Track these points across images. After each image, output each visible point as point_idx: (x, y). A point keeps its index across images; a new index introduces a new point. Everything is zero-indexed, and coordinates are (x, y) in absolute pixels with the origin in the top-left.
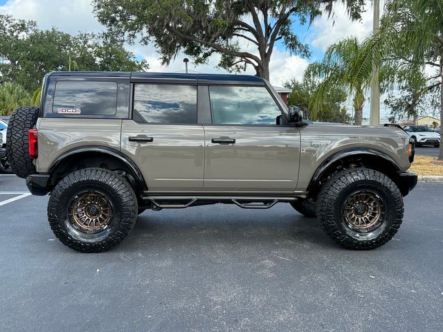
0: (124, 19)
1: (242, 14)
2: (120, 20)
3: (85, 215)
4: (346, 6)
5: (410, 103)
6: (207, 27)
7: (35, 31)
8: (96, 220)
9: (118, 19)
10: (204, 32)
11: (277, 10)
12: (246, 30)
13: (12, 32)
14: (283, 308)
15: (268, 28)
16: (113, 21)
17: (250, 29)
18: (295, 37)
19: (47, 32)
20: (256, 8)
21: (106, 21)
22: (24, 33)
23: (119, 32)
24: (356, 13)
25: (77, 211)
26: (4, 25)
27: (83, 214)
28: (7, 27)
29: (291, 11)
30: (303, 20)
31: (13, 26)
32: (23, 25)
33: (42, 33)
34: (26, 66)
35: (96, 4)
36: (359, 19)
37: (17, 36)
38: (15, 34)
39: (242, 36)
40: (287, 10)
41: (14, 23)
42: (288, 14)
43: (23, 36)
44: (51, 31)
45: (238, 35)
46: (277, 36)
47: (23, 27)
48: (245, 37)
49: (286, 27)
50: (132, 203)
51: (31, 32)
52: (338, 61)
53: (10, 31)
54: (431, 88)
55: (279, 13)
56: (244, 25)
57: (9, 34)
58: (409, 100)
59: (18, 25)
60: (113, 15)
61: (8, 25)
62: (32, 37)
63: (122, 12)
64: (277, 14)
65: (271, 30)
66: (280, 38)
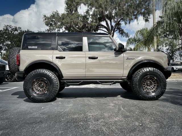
0: (55, 24)
1: (102, 21)
2: (54, 24)
3: (38, 88)
4: (143, 17)
5: (171, 55)
6: (88, 26)
7: (21, 31)
8: (43, 90)
9: (53, 24)
10: (87, 29)
11: (115, 19)
12: (103, 28)
13: (11, 32)
14: (117, 117)
15: (112, 27)
16: (51, 25)
17: (105, 27)
18: (123, 30)
19: (26, 31)
20: (107, 19)
21: (48, 25)
22: (16, 32)
23: (54, 29)
24: (147, 19)
25: (35, 86)
26: (9, 29)
27: (37, 87)
28: (10, 30)
29: (121, 20)
30: (126, 23)
31: (12, 29)
32: (16, 29)
33: (23, 31)
34: (17, 44)
35: (45, 18)
36: (148, 22)
37: (13, 33)
38: (13, 32)
39: (102, 30)
40: (119, 20)
41: (13, 28)
42: (120, 21)
43: (16, 33)
44: (27, 30)
45: (100, 30)
46: (116, 30)
47: (16, 30)
48: (103, 30)
49: (119, 26)
50: (57, 82)
51: (19, 31)
52: (140, 37)
53: (11, 31)
54: (179, 49)
55: (116, 21)
56: (103, 26)
57: (10, 32)
58: (170, 54)
59: (14, 29)
60: (51, 22)
61: (10, 29)
62: (19, 33)
63: (55, 21)
64: (115, 21)
65: (113, 27)
66: (117, 30)
